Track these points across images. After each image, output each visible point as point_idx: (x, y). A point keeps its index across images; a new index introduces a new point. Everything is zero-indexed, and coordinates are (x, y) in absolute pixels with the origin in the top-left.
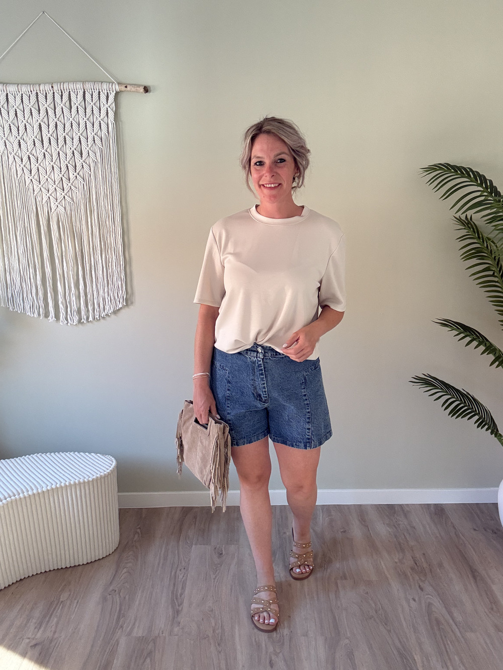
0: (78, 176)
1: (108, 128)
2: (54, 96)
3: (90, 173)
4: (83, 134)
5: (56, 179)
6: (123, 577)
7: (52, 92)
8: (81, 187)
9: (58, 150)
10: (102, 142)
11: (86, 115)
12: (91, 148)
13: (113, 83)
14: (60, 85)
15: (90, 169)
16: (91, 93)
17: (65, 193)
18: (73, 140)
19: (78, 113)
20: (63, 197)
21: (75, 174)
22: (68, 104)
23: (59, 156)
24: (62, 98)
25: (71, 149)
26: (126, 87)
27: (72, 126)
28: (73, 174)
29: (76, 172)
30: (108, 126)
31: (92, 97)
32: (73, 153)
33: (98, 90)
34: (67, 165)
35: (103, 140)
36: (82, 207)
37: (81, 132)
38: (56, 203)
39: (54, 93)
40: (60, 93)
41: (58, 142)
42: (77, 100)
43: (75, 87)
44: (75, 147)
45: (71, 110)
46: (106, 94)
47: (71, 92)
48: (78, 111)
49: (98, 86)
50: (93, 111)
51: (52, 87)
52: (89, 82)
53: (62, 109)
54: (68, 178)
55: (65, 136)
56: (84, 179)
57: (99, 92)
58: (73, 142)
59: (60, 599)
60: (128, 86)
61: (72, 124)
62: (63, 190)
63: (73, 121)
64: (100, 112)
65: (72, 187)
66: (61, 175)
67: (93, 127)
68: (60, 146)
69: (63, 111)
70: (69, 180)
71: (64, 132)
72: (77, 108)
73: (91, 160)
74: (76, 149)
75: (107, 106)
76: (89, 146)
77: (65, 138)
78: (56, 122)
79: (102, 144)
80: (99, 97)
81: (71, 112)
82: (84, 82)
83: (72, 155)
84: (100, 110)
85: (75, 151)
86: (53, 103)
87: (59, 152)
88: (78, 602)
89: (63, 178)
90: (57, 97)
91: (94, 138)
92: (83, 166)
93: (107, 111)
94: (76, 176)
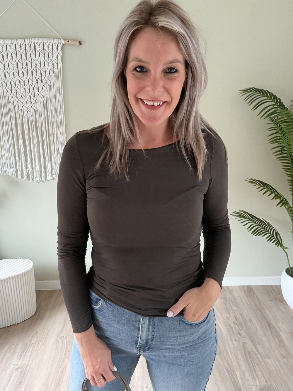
0: (40, 94)
1: (58, 66)
2: (25, 46)
3: (47, 92)
4: (43, 69)
5: (26, 96)
6: (67, 330)
7: (24, 44)
8: (41, 101)
9: (28, 78)
10: (54, 74)
11: (44, 58)
12: (48, 78)
13: (61, 39)
14: (29, 40)
15: (47, 90)
16: (47, 45)
17: (32, 104)
18: (37, 73)
19: (40, 56)
20: (31, 107)
21: (38, 93)
22: (34, 51)
23: (28, 82)
24: (30, 48)
25: (35, 78)
26: (68, 41)
27: (36, 65)
28: (37, 93)
29: (38, 92)
30: (57, 64)
31: (48, 47)
32: (37, 81)
33: (52, 43)
34: (33, 88)
35: (55, 73)
36: (43, 113)
37: (41, 68)
38: (27, 110)
39: (25, 45)
40: (29, 45)
41: (28, 74)
42: (39, 49)
43: (38, 41)
44: (38, 77)
45: (35, 55)
46: (56, 46)
47: (36, 45)
48: (40, 55)
49: (51, 41)
50: (48, 55)
51: (25, 41)
52: (46, 38)
53: (30, 54)
54: (34, 96)
55: (32, 71)
56: (43, 96)
57: (52, 45)
58: (37, 74)
59: (31, 342)
60: (70, 41)
61: (36, 63)
62: (31, 102)
63: (37, 62)
64: (53, 56)
65: (36, 101)
66: (30, 94)
67: (49, 65)
68: (29, 76)
69: (31, 56)
70: (35, 96)
71: (32, 68)
72: (40, 54)
73: (48, 85)
74: (38, 78)
75: (57, 53)
76: (46, 77)
77: (32, 72)
78: (27, 62)
79: (54, 75)
80: (52, 47)
81: (35, 56)
82: (43, 38)
83: (36, 82)
84: (53, 55)
85: (38, 80)
86: (25, 50)
87: (28, 80)
88: (42, 344)
89: (31, 95)
90: (28, 47)
91: (49, 72)
92: (43, 88)
93: (57, 55)
94: (39, 94)
